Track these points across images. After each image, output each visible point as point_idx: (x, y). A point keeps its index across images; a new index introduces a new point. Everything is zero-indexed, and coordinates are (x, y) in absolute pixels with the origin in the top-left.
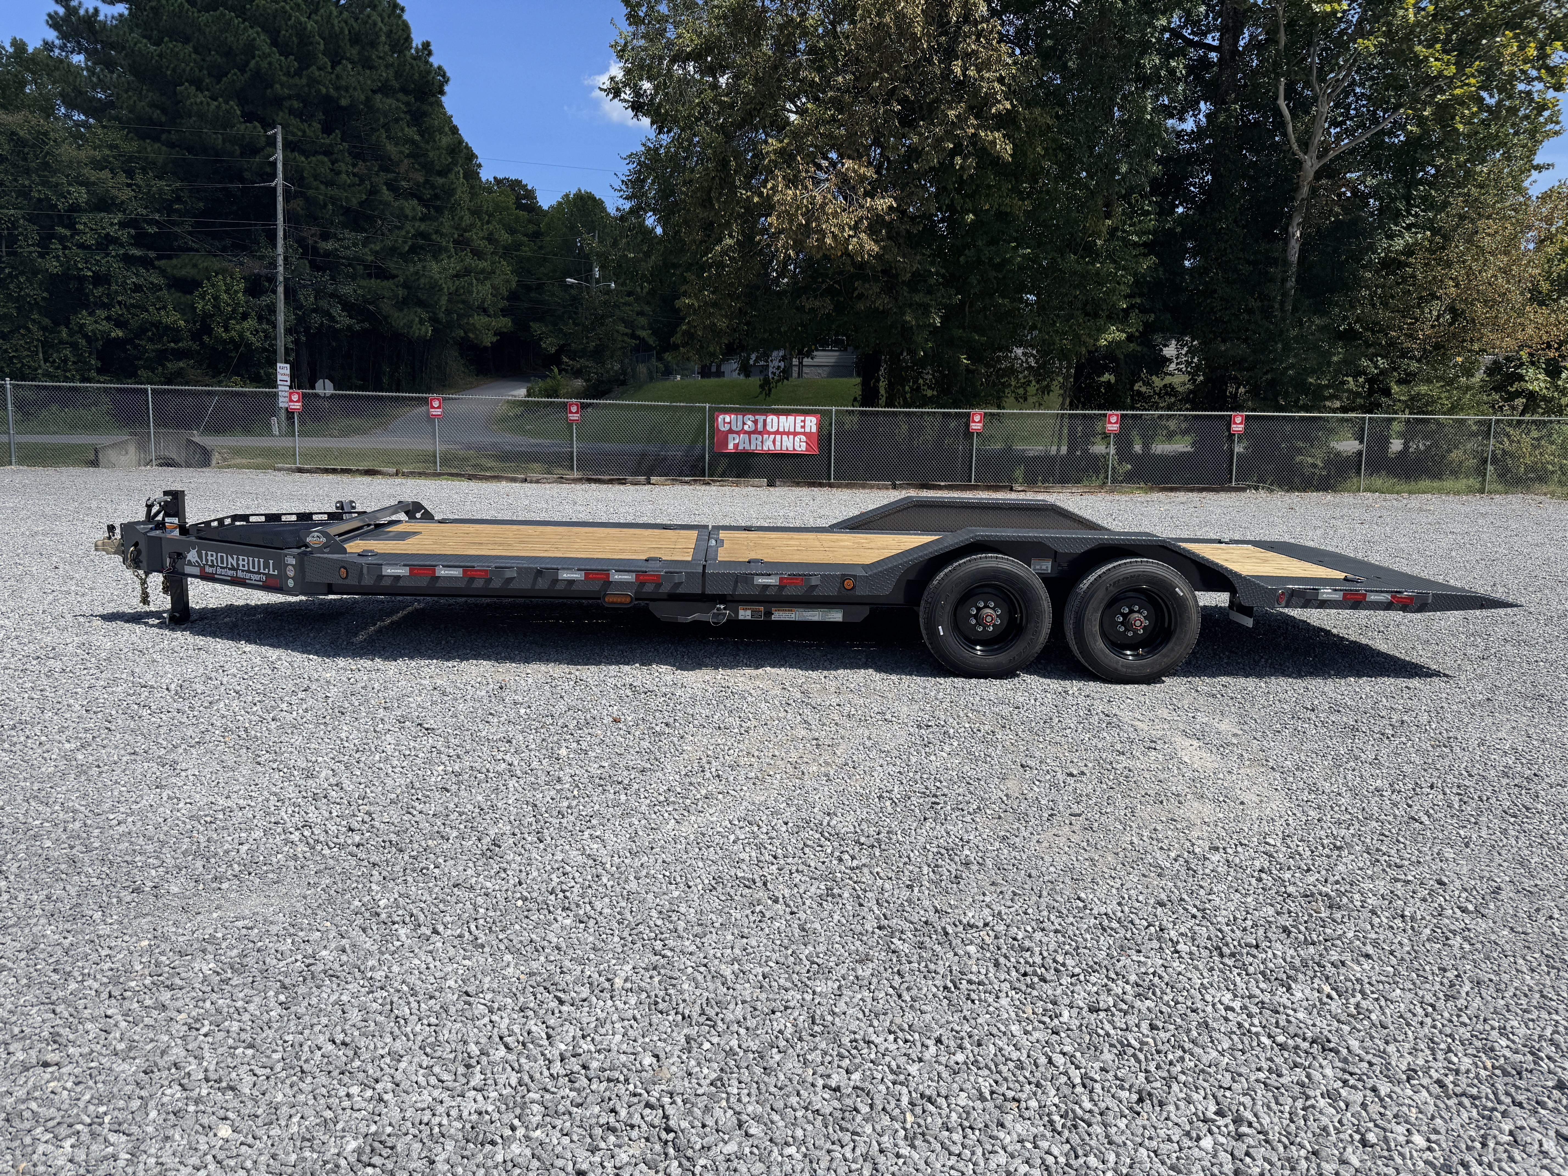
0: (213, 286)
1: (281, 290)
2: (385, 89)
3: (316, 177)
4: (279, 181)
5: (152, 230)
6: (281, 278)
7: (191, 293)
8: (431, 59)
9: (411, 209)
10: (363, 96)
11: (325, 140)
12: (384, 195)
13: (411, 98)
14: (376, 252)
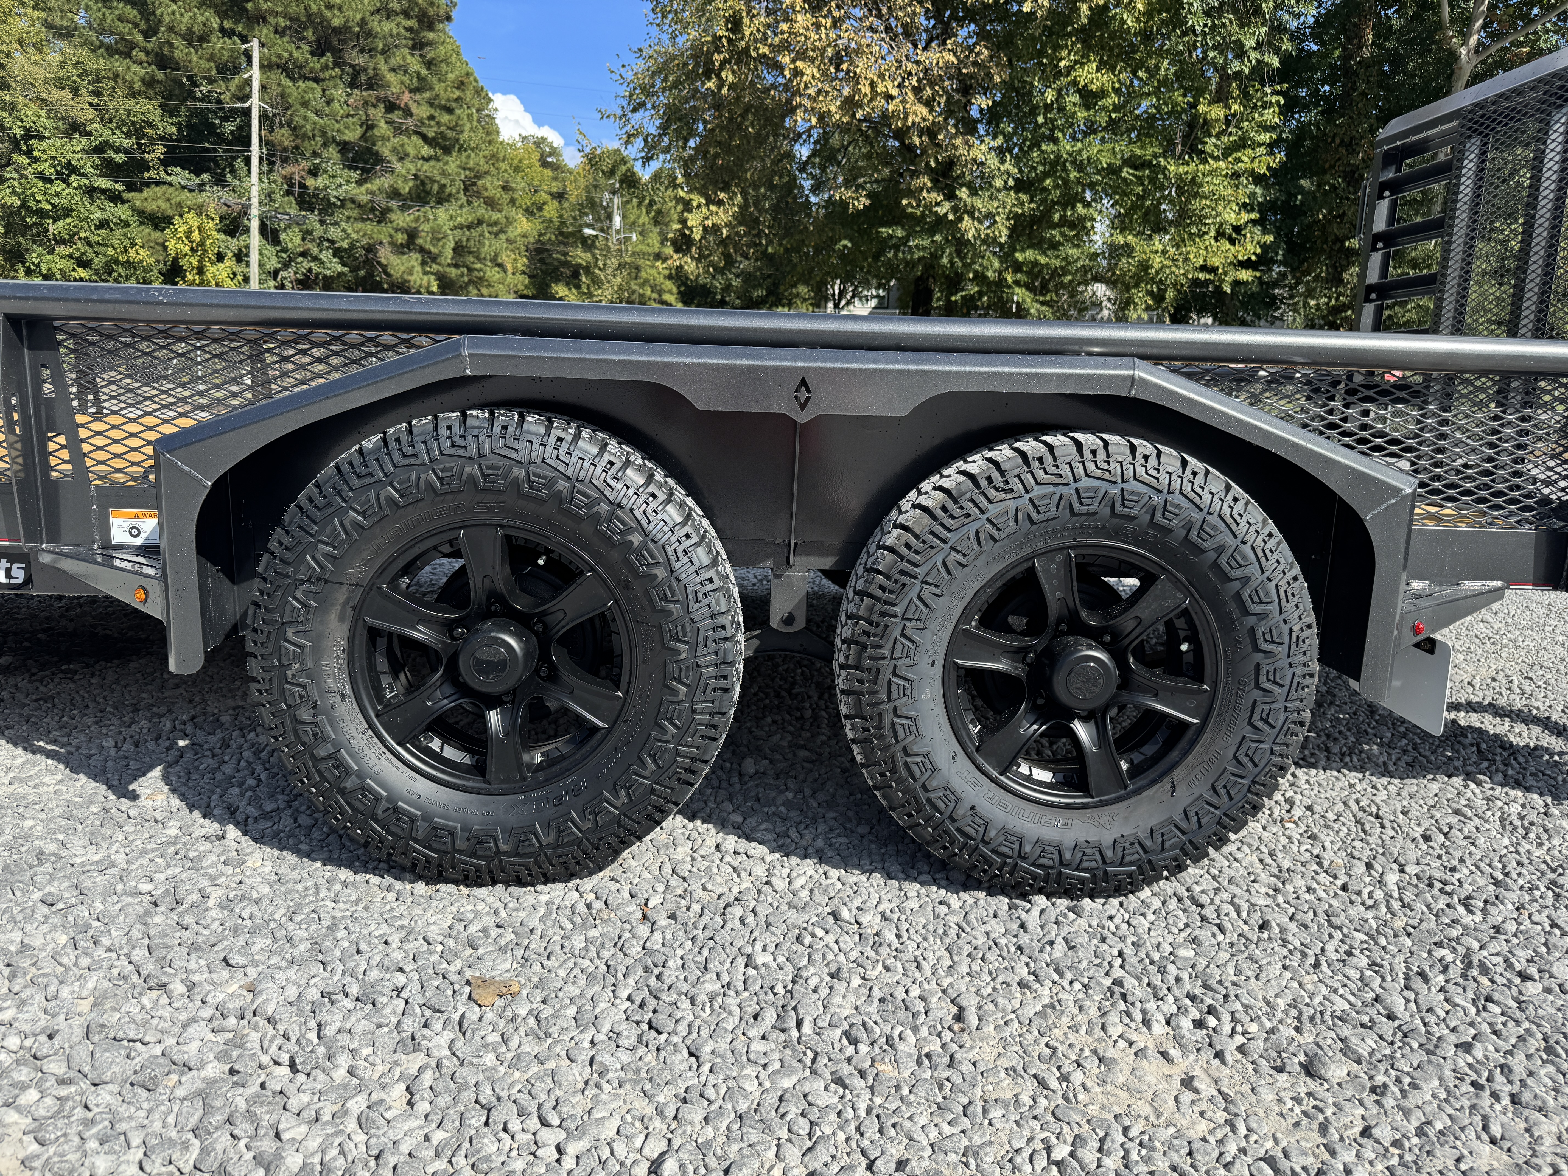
0: (185, 222)
1: (255, 225)
2: (384, 11)
3: (304, 105)
4: (255, 102)
5: (119, 158)
6: (255, 211)
7: (162, 230)
9: (415, 146)
10: (359, 16)
11: (315, 64)
12: (383, 129)
13: (412, 23)
14: (372, 193)
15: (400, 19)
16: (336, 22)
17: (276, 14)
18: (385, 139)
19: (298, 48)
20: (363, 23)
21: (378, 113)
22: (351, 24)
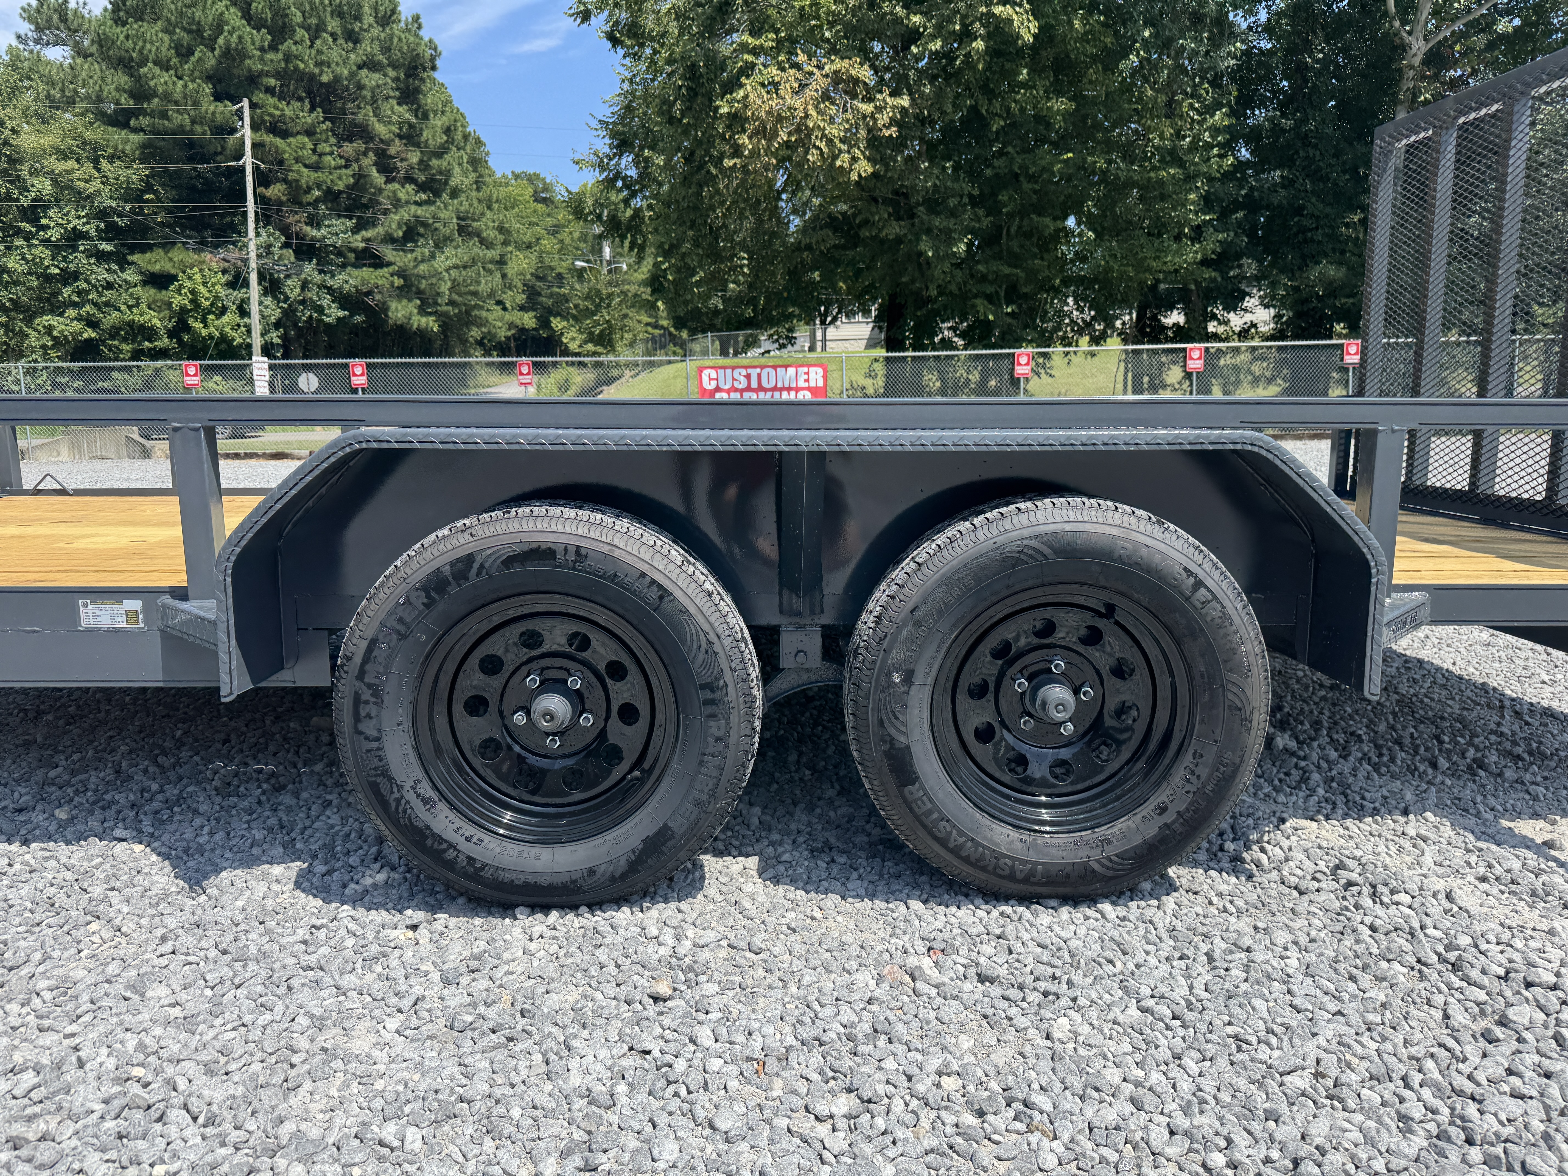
0: (190, 278)
1: (253, 278)
2: (370, 65)
3: (297, 160)
4: (248, 160)
5: (123, 222)
6: (253, 265)
7: (166, 288)
8: (422, 33)
9: (407, 192)
10: (347, 71)
11: (306, 119)
12: (374, 177)
13: (399, 73)
14: (368, 240)
18: (376, 187)
20: (351, 76)
21: (369, 162)
22: (339, 79)
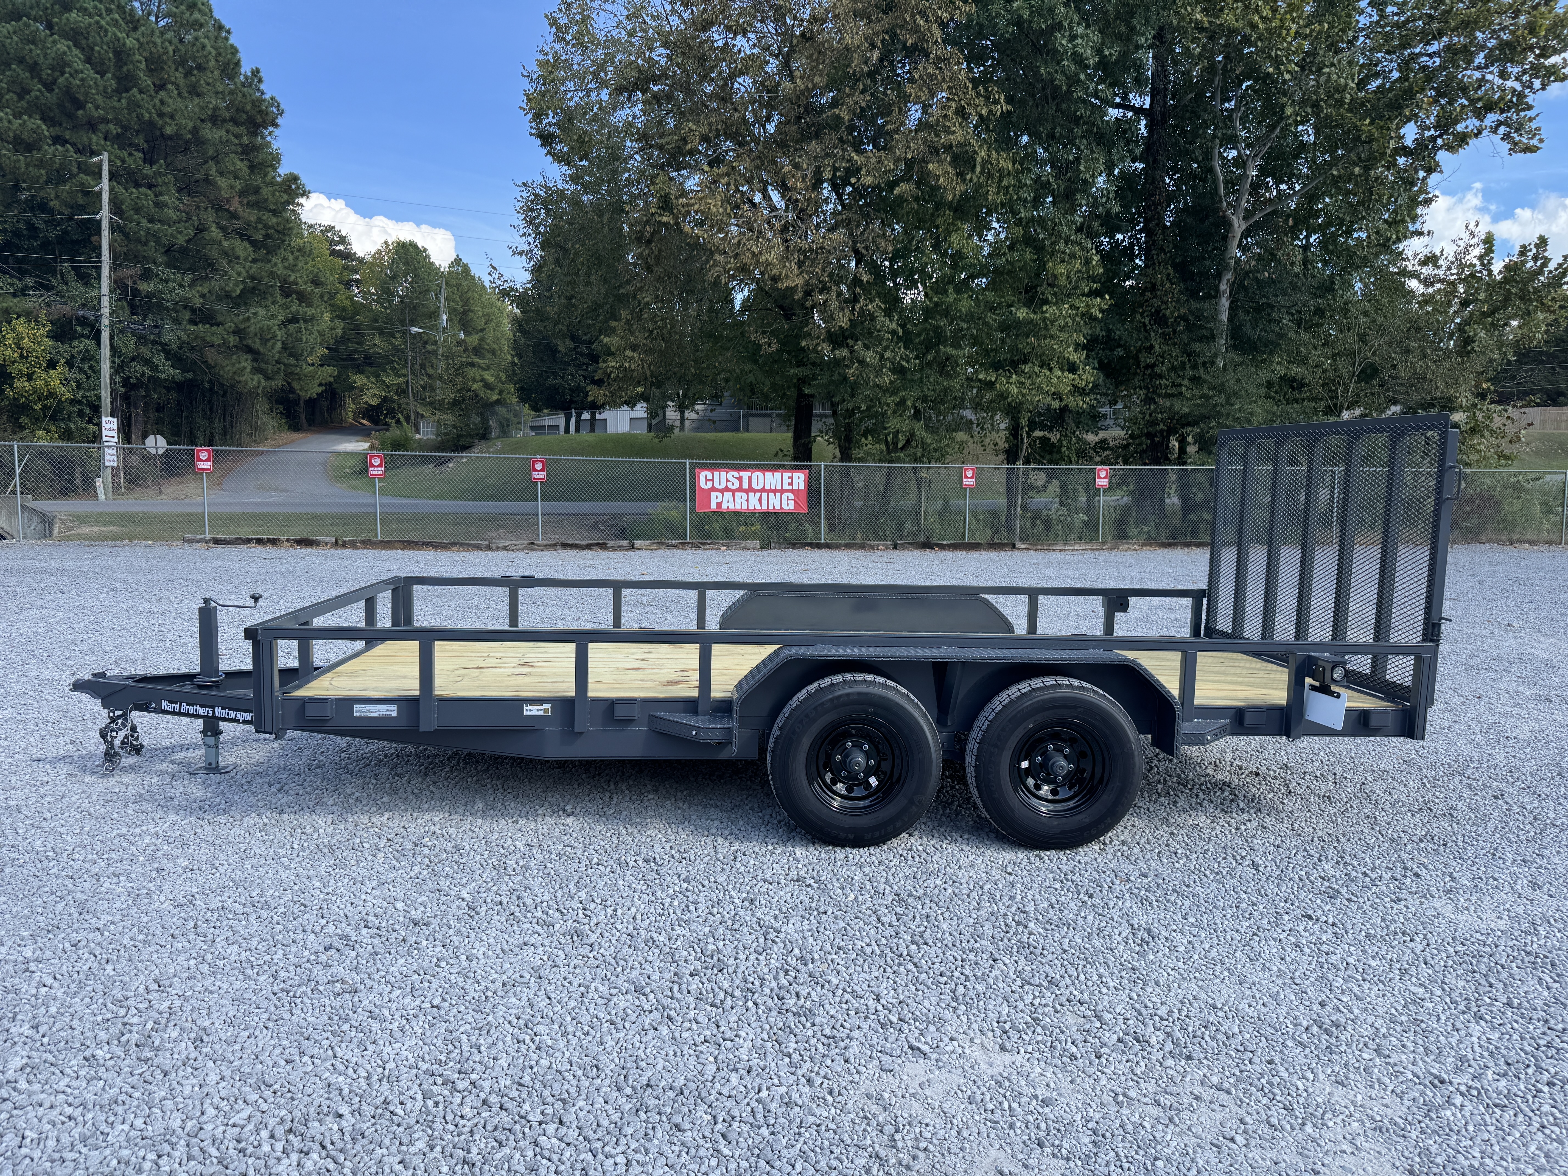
0: (13, 329)
1: (105, 335)
2: (215, 119)
3: (137, 212)
4: (105, 215)
6: (106, 322)
8: (262, 88)
9: (242, 248)
10: (191, 124)
11: (148, 170)
12: (215, 232)
13: (242, 130)
14: (203, 296)
15: (230, 126)
16: (168, 130)
17: (108, 122)
18: (213, 242)
19: (130, 155)
20: (195, 131)
21: (210, 217)
22: (184, 132)
